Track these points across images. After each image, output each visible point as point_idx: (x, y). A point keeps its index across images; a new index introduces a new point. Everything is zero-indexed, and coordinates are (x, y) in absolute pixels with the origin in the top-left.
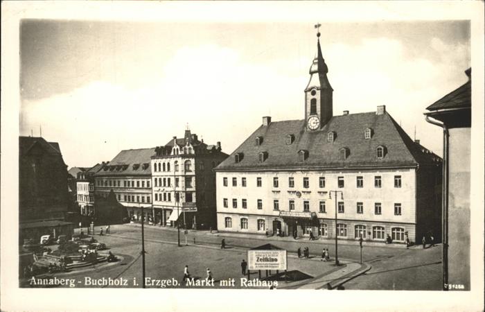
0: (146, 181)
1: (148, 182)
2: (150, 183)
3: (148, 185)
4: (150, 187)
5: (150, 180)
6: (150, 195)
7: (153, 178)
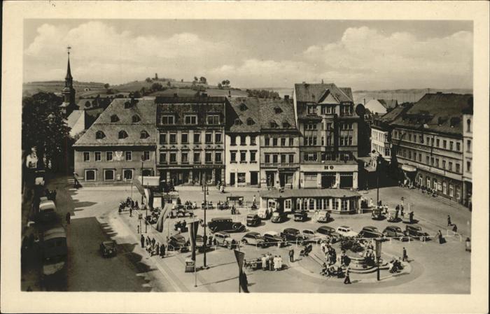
0: (455, 142)
1: (458, 144)
2: (461, 145)
3: (458, 148)
4: (461, 151)
5: (460, 141)
6: (460, 163)
7: (465, 140)
